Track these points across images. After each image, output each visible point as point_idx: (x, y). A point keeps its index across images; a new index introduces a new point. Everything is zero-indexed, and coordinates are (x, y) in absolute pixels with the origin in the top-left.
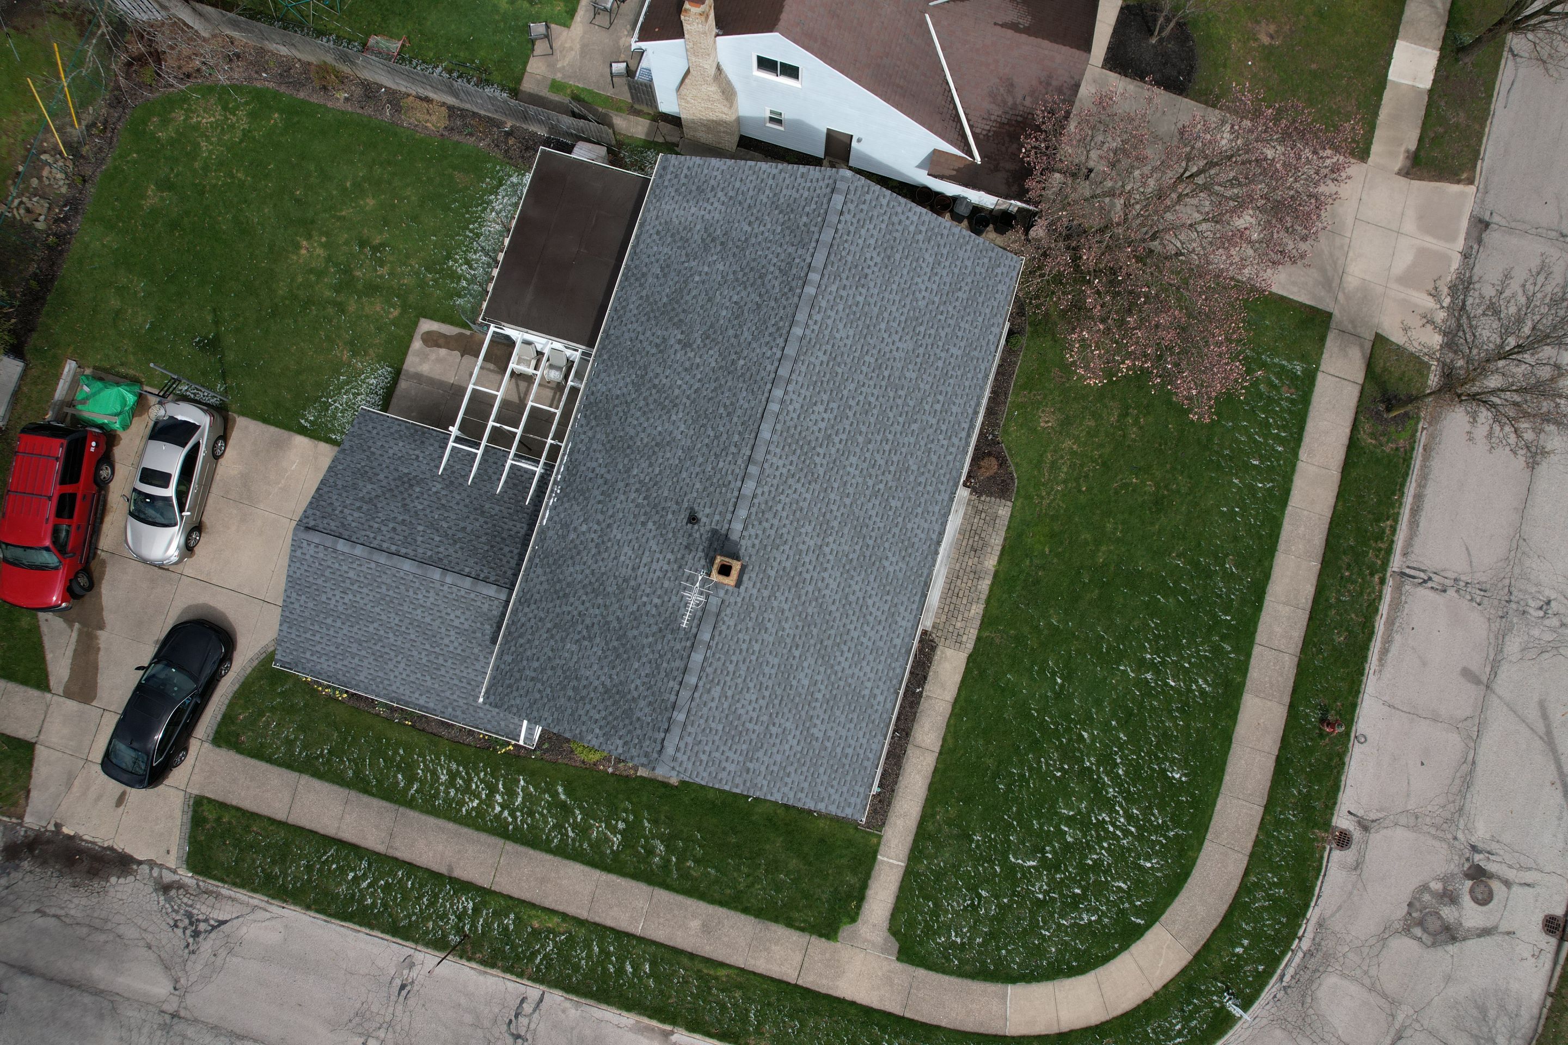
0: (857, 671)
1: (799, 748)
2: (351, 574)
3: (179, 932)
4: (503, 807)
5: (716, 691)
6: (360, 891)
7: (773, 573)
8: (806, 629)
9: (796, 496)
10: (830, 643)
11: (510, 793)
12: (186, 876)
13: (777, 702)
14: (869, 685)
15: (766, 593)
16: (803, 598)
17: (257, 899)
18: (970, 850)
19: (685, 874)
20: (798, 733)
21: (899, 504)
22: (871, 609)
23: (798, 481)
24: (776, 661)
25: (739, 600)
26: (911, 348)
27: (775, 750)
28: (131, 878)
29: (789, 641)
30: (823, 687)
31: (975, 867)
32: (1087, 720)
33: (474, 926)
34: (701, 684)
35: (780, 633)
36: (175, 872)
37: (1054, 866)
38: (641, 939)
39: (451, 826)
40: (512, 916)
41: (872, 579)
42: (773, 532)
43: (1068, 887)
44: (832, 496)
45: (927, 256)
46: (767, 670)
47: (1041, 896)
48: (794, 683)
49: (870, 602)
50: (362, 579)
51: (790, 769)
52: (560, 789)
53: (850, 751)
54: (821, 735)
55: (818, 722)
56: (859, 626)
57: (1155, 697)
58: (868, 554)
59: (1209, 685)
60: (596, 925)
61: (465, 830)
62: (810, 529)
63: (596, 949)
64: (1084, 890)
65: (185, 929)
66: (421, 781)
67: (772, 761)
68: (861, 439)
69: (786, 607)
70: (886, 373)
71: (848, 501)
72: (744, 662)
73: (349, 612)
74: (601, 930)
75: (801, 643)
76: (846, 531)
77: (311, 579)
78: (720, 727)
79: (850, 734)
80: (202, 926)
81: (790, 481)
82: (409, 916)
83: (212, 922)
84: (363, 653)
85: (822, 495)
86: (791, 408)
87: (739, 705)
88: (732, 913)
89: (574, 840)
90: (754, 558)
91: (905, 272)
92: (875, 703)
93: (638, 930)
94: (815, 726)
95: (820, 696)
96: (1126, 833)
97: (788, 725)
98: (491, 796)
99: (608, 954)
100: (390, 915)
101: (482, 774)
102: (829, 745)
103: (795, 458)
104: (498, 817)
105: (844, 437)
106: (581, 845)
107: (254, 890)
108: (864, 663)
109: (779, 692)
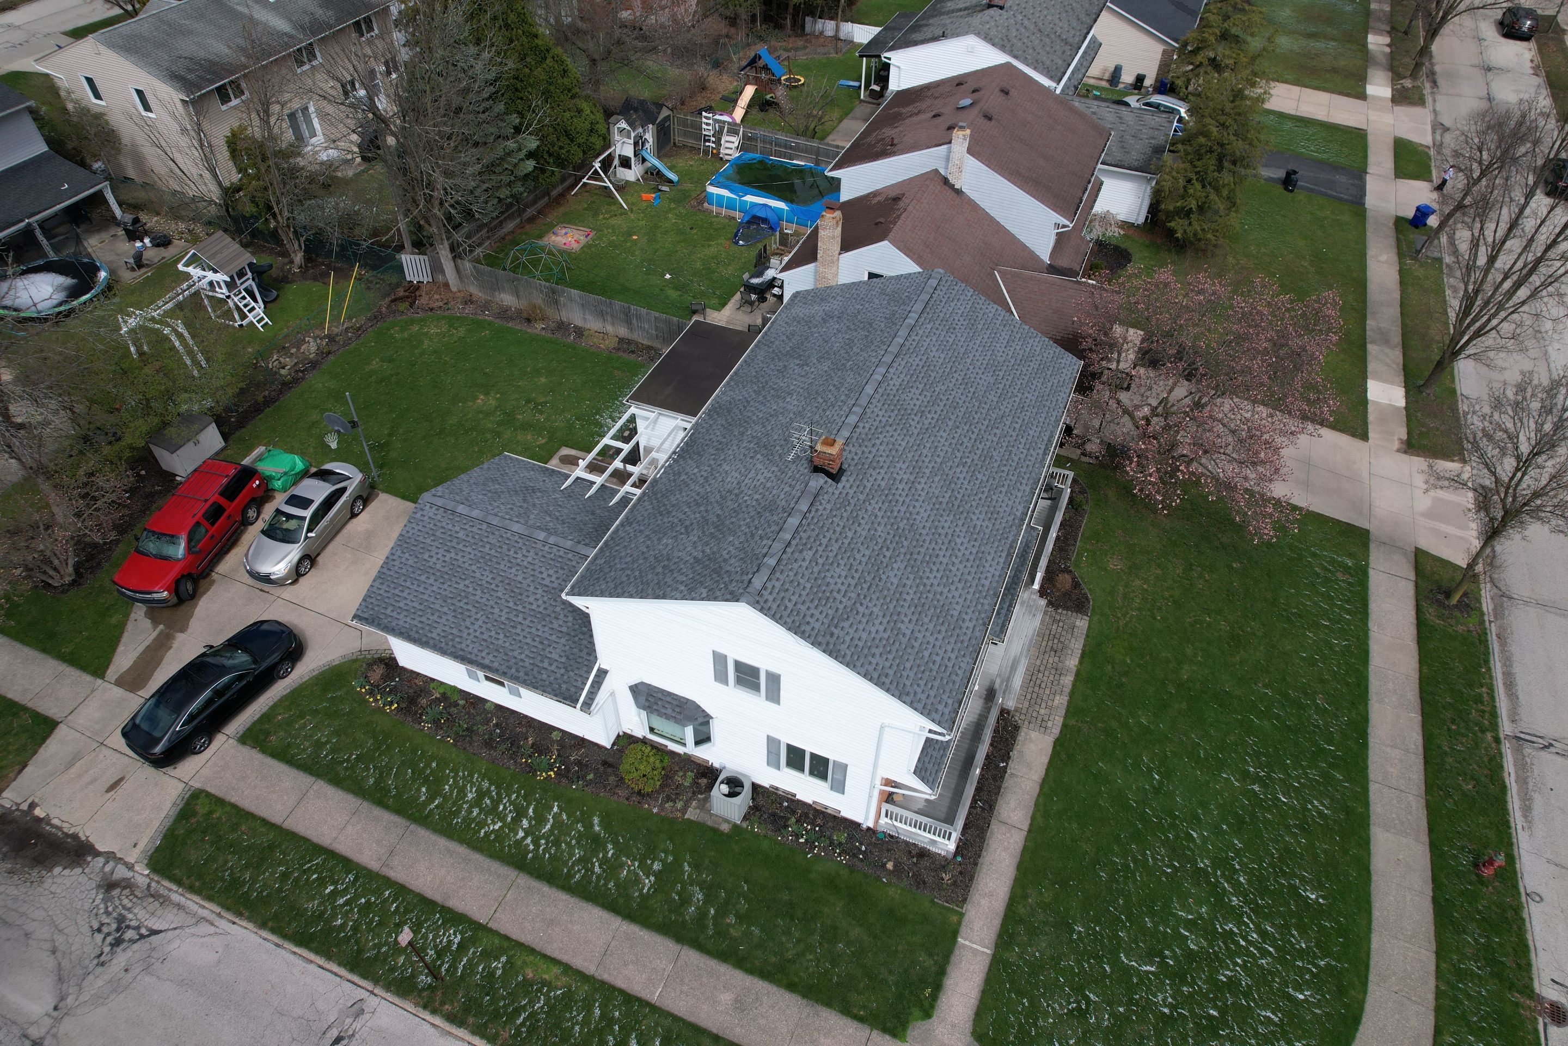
0: (946, 591)
1: (886, 636)
2: (461, 535)
3: (99, 937)
4: (527, 833)
5: (808, 555)
6: (334, 908)
7: (869, 485)
8: (897, 538)
9: (893, 440)
10: (920, 557)
11: (540, 819)
12: (142, 875)
13: (865, 586)
14: (958, 608)
15: (862, 497)
16: (896, 514)
17: (208, 909)
18: (1072, 941)
19: (721, 933)
20: (885, 621)
21: (985, 479)
22: (959, 546)
23: (895, 430)
24: (867, 553)
25: (837, 492)
26: (992, 381)
27: (861, 627)
28: (79, 870)
29: (880, 541)
30: (911, 592)
31: (1079, 962)
32: (1195, 820)
33: (453, 967)
34: (794, 543)
35: (873, 532)
36: (130, 867)
37: (1179, 977)
38: (654, 1008)
39: (462, 850)
40: (504, 959)
41: (960, 523)
42: (871, 456)
43: (1200, 1005)
44: (925, 452)
45: (1003, 334)
46: (858, 556)
47: (1166, 1011)
48: (884, 577)
49: (959, 541)
50: (469, 539)
51: (878, 652)
52: (596, 820)
53: (938, 659)
54: (908, 632)
55: (906, 620)
56: (948, 554)
57: (1268, 809)
58: (956, 503)
59: (1327, 808)
60: (603, 983)
61: (477, 857)
62: (904, 467)
63: (597, 1012)
64: (1223, 1011)
65: (108, 934)
66: (446, 798)
67: (857, 636)
68: (950, 423)
69: (880, 514)
70: (972, 390)
71: (939, 460)
72: (836, 541)
73: (446, 569)
74: (607, 991)
75: (891, 547)
76: (936, 479)
77: (421, 539)
78: (808, 586)
79: (938, 644)
80: (130, 934)
81: (888, 428)
82: (378, 946)
83: (143, 931)
84: (445, 609)
85: (915, 448)
86: (891, 383)
87: (829, 575)
88: (773, 989)
89: (599, 877)
90: (852, 468)
91: (986, 337)
92: (965, 626)
93: (654, 995)
94: (903, 622)
95: (908, 598)
96: (1265, 953)
97: (876, 610)
98: (517, 820)
99: (611, 1021)
100: (357, 942)
101: (514, 796)
102: (917, 645)
103: (893, 415)
104: (519, 843)
105: (936, 416)
106: (606, 885)
107: (210, 898)
108: (953, 588)
109: (868, 579)
